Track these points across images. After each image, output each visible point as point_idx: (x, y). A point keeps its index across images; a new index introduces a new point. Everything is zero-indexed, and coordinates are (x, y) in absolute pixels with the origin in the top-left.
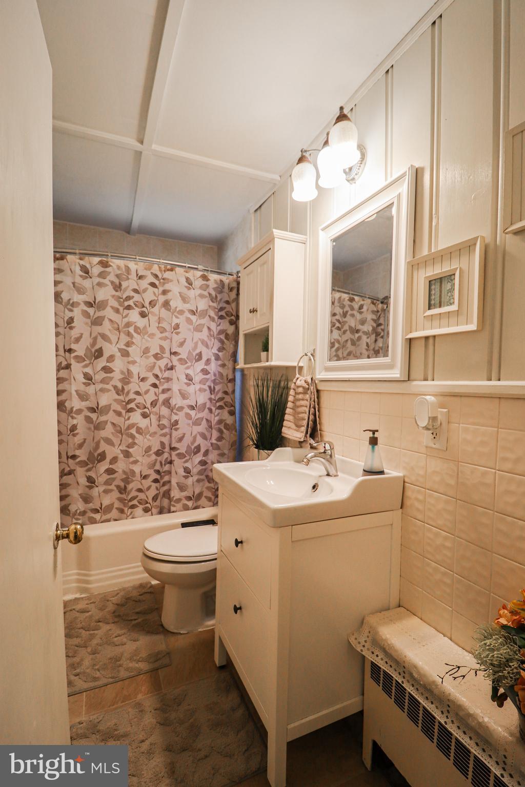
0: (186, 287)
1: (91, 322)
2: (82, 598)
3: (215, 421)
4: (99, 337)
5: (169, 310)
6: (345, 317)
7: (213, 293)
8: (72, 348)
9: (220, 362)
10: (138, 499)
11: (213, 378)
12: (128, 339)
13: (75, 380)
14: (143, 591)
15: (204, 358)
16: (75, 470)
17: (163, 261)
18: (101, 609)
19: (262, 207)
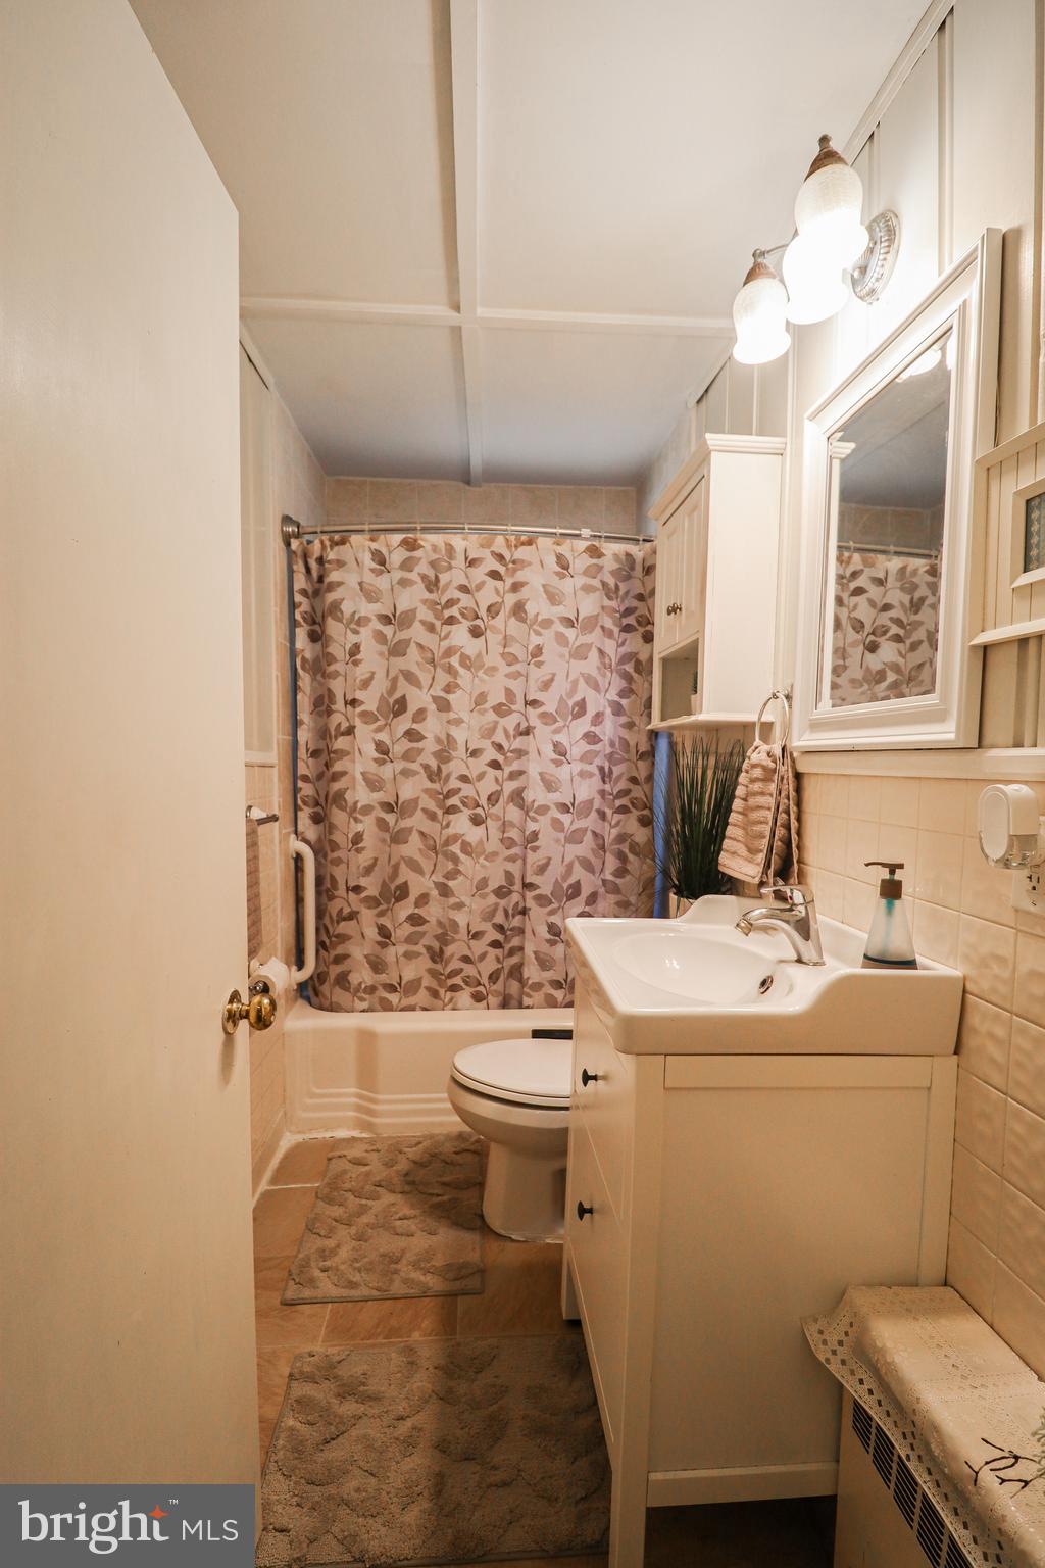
0: (557, 573)
1: (389, 650)
2: (361, 1139)
3: (612, 837)
4: (401, 678)
5: (523, 620)
6: (917, 612)
7: (611, 582)
8: (357, 697)
9: (623, 719)
10: (462, 975)
11: (609, 750)
12: (449, 678)
13: (360, 753)
14: (463, 1146)
15: (591, 712)
16: (358, 912)
17: (513, 528)
18: (388, 1165)
19: (711, 392)
